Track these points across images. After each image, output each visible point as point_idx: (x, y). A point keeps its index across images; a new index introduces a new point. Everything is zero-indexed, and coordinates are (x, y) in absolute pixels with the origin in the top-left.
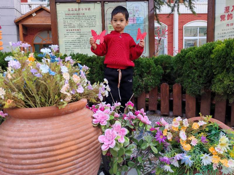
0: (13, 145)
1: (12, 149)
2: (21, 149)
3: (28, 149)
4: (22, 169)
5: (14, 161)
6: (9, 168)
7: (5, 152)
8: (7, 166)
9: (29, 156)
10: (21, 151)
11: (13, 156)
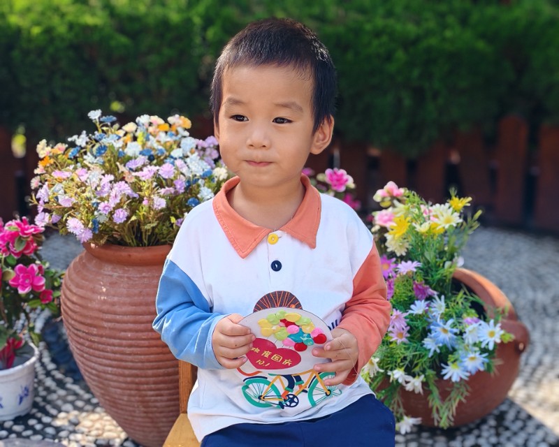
0: (105, 307)
1: (104, 315)
2: (119, 315)
3: (128, 316)
4: (120, 345)
5: (107, 332)
6: (99, 343)
7: (91, 318)
8: (96, 339)
9: (131, 326)
10: (118, 317)
11: (106, 324)
